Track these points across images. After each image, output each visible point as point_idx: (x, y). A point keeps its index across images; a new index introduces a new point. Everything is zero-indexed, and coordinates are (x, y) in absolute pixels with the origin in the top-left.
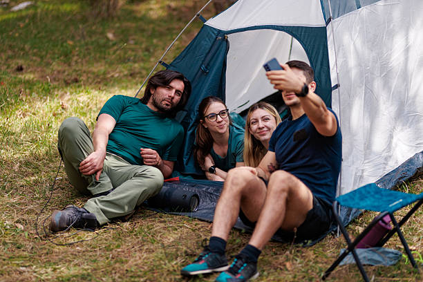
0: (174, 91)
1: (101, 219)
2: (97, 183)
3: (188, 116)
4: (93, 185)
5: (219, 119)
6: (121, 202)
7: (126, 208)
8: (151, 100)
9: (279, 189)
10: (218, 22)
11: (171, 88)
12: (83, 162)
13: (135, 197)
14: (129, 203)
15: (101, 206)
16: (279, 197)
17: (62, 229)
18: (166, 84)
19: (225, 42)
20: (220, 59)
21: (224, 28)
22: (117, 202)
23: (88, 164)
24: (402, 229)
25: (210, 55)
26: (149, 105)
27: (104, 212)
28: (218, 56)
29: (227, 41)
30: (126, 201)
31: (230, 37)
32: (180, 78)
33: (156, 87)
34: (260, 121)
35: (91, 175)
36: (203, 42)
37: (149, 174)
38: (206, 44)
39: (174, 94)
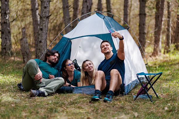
1: (46, 94)
2: (41, 83)
3: (59, 67)
4: (39, 84)
5: (72, 65)
6: (52, 88)
7: (54, 90)
8: (47, 61)
9: (116, 74)
10: (68, 36)
11: (55, 56)
12: (37, 75)
13: (57, 86)
14: (55, 89)
15: (45, 89)
16: (116, 76)
17: (34, 96)
18: (53, 54)
20: (69, 48)
21: (70, 37)
22: (50, 88)
23: (38, 76)
24: (153, 86)
25: (65, 47)
26: (47, 62)
27: (47, 91)
28: (68, 47)
29: (71, 42)
30: (53, 88)
31: (72, 40)
32: (57, 52)
33: (49, 56)
35: (39, 80)
36: (62, 42)
37: (60, 79)
38: (64, 43)
39: (56, 58)
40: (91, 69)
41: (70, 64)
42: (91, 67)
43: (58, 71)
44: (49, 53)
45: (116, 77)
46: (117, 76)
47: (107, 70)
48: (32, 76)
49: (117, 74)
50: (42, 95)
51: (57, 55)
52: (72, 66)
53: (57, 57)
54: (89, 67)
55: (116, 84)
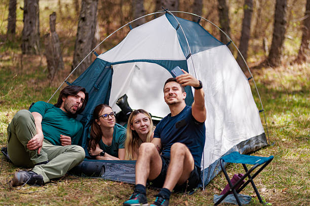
0: (80, 98)
1: (46, 179)
2: (39, 156)
3: (85, 117)
4: (35, 157)
5: (110, 117)
6: (59, 168)
7: (62, 172)
8: (63, 105)
9: (180, 153)
10: (107, 56)
11: (78, 97)
12: (31, 140)
13: (68, 165)
14: (64, 169)
15: (44, 170)
16: (180, 158)
17: (21, 184)
18: (75, 94)
19: (111, 70)
20: (107, 81)
21: (110, 60)
22: (55, 168)
23: (34, 142)
25: (101, 78)
26: (61, 108)
27: (47, 174)
28: (105, 79)
29: (112, 69)
30: (62, 167)
31: (114, 66)
32: (83, 91)
33: (67, 96)
34: (142, 121)
35: (35, 150)
36: (95, 69)
37: (77, 150)
38: (98, 70)
39: (80, 101)
40: (145, 130)
41: (107, 115)
42: (145, 127)
43: (81, 125)
44: (66, 91)
45: (180, 160)
46: (183, 157)
47: (169, 138)
48: (23, 143)
49: (182, 154)
50: (37, 181)
51: (82, 95)
52: (111, 120)
53: (82, 99)
54: (142, 126)
55: (180, 174)
